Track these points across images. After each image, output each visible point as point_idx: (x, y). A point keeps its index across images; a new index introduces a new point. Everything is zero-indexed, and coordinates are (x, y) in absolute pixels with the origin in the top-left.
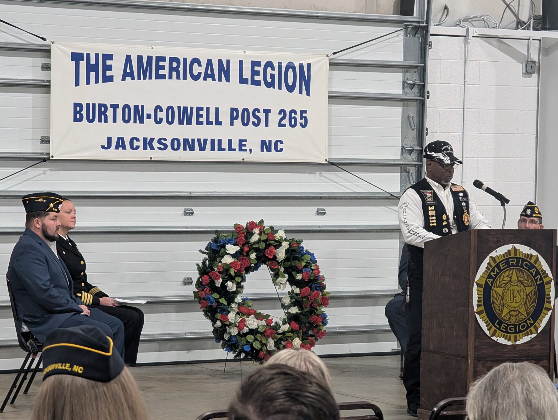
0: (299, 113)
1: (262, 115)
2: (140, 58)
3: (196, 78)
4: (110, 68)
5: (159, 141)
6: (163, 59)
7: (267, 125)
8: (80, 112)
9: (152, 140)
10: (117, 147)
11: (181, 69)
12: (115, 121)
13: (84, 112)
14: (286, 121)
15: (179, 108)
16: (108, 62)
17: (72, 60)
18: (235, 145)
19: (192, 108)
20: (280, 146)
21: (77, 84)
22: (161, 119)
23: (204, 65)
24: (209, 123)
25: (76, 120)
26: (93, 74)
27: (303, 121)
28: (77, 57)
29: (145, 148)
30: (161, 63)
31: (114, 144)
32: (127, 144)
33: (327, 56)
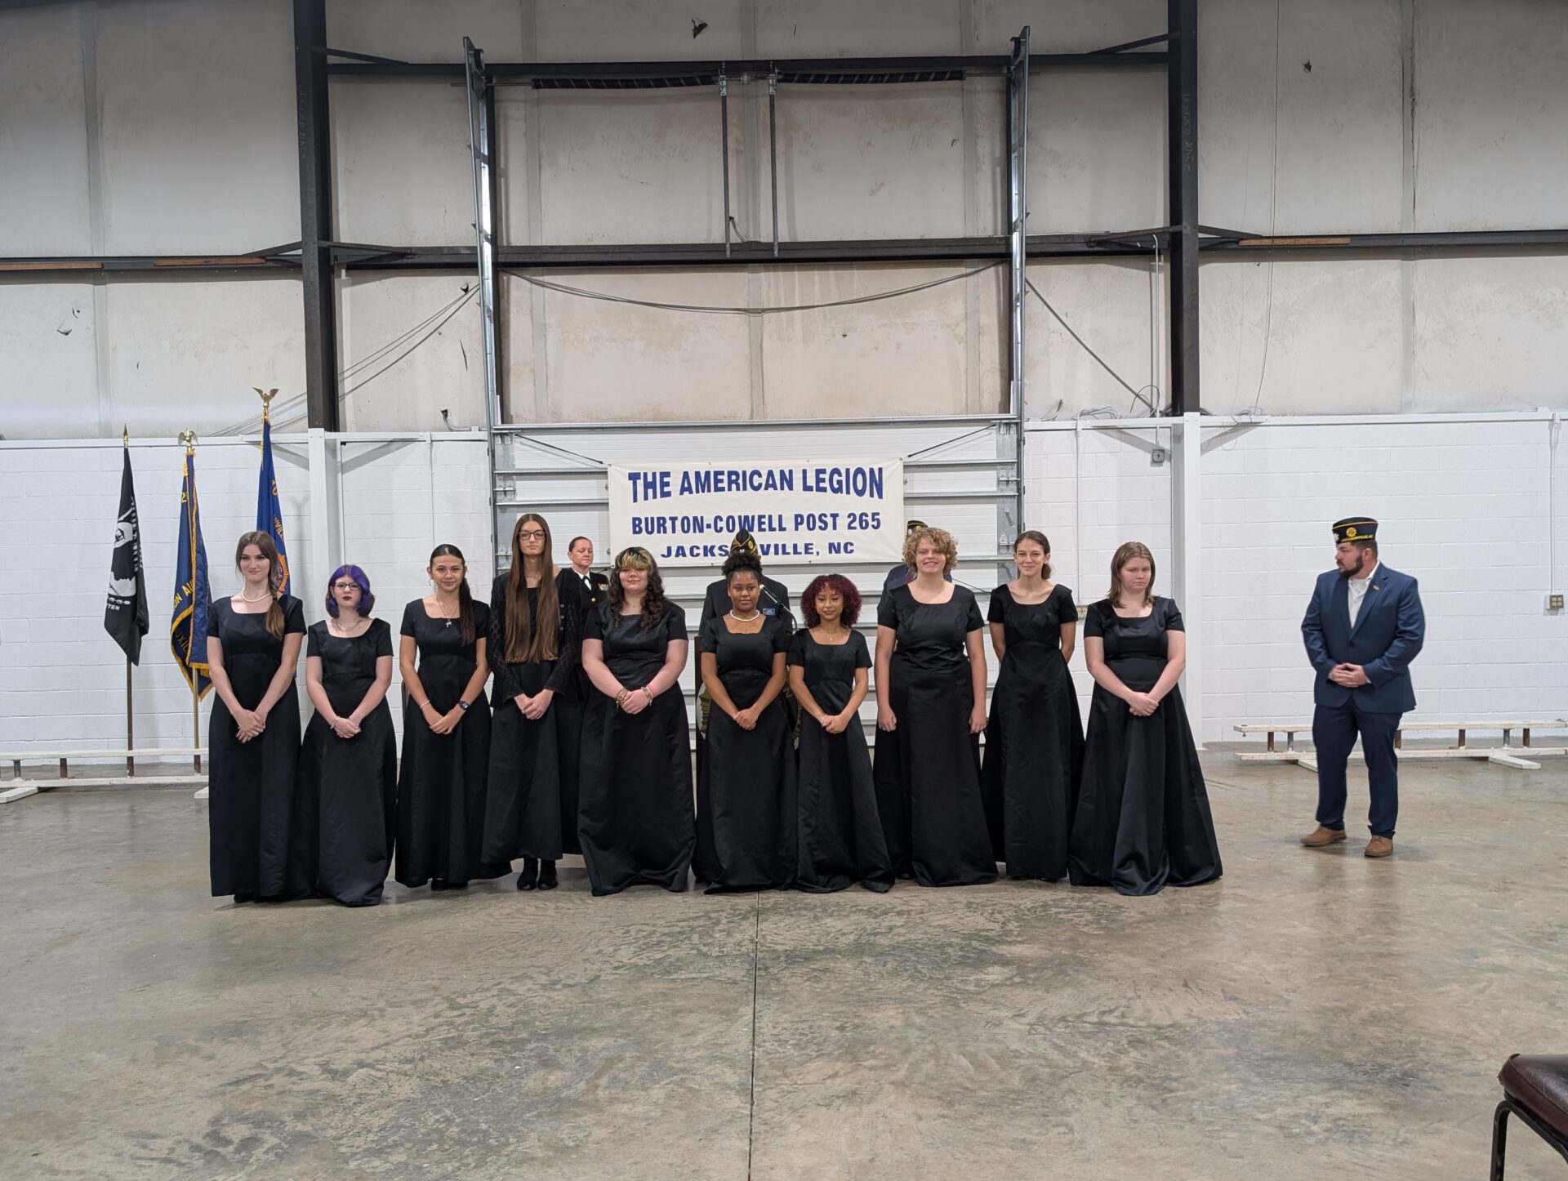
0: (870, 516)
1: (829, 520)
2: (698, 474)
3: (757, 488)
4: (667, 484)
5: (720, 548)
6: (722, 473)
7: (835, 528)
8: (639, 526)
9: (713, 547)
10: (677, 555)
11: (740, 481)
12: (674, 531)
13: (643, 525)
14: (856, 524)
15: (740, 517)
16: (666, 480)
17: (630, 479)
18: (801, 549)
19: (753, 517)
20: (850, 548)
21: (635, 500)
22: (721, 529)
23: (765, 477)
24: (772, 529)
25: (635, 532)
26: (650, 491)
27: (875, 523)
28: (634, 477)
29: (706, 555)
30: (720, 477)
31: (674, 553)
32: (687, 552)
33: (901, 459)
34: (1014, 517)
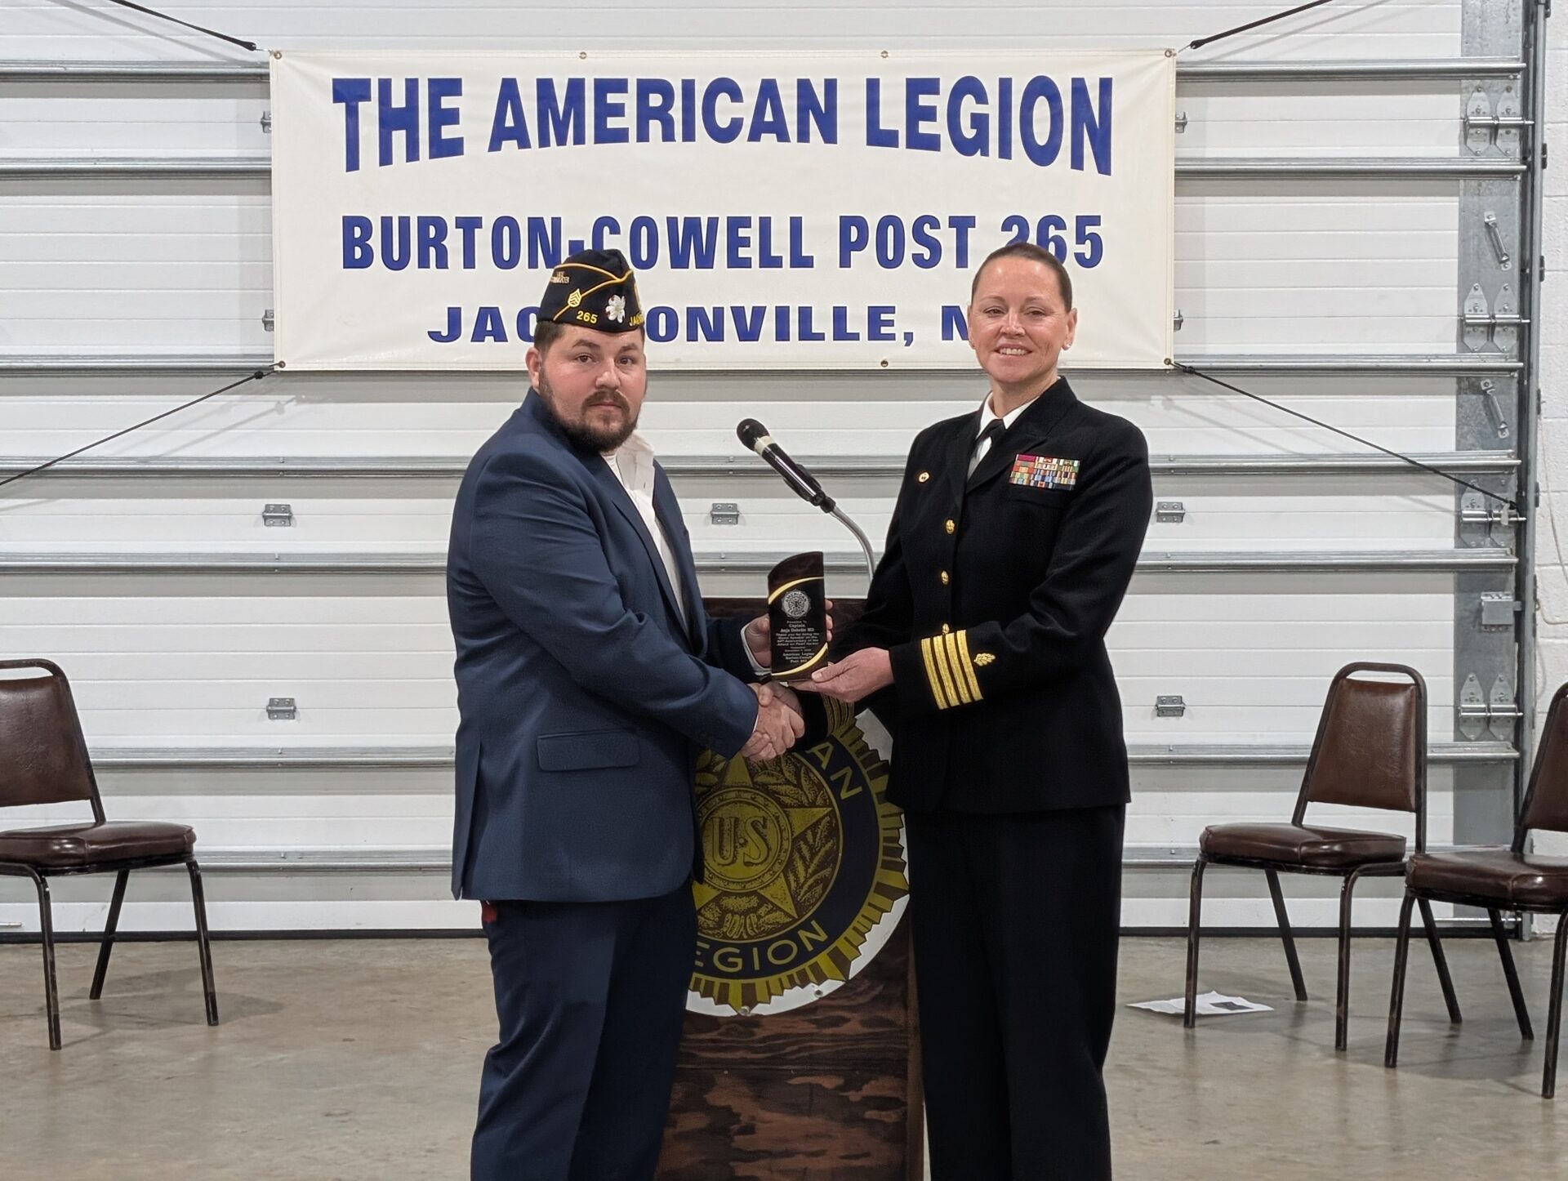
0: (1071, 225)
1: (946, 237)
2: (545, 88)
3: (725, 136)
4: (452, 117)
6: (620, 86)
7: (962, 261)
8: (363, 242)
10: (478, 336)
11: (676, 112)
12: (469, 262)
13: (375, 242)
15: (672, 222)
16: (447, 102)
17: (337, 98)
18: (857, 323)
19: (713, 223)
21: (353, 163)
23: (750, 100)
24: (769, 261)
25: (350, 262)
26: (399, 138)
27: (1086, 249)
28: (349, 92)
30: (612, 98)
31: (468, 327)
32: (510, 327)
33: (1169, 53)
34: (1510, 238)
